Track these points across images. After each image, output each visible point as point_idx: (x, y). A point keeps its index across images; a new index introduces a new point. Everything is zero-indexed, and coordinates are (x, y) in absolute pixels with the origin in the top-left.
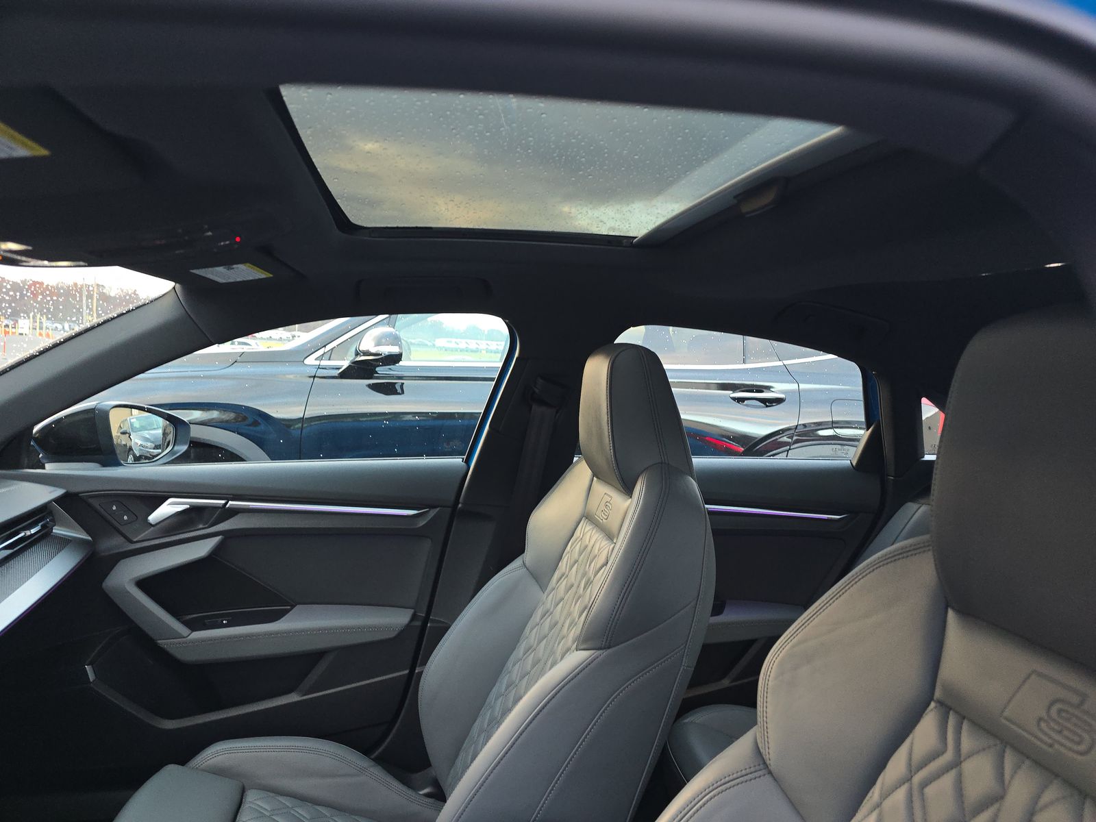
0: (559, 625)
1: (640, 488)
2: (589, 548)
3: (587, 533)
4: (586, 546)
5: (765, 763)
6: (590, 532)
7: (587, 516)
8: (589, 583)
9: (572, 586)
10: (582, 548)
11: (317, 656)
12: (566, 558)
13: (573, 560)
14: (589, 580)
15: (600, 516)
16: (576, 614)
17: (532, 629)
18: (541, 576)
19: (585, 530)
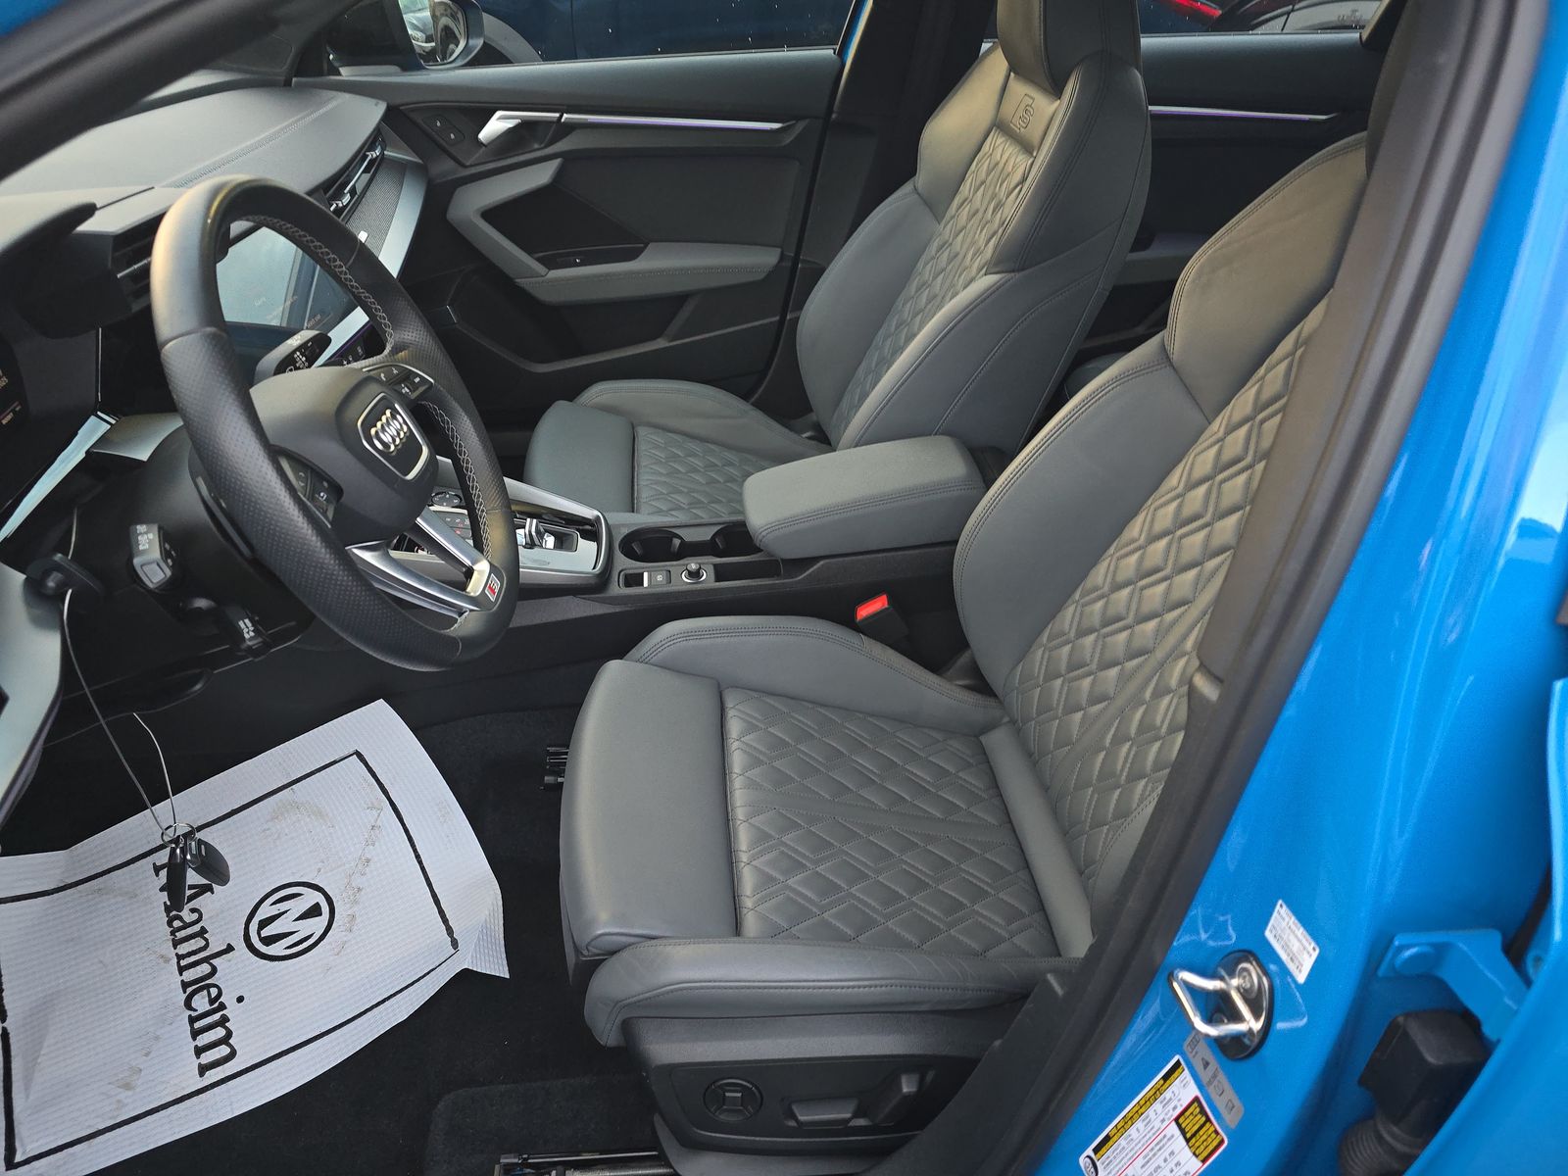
0: (960, 257)
1: (1071, 88)
2: (1001, 165)
3: (1000, 149)
4: (997, 164)
5: (1168, 357)
6: (1002, 145)
7: (999, 125)
8: (999, 206)
9: (977, 211)
10: (991, 166)
11: (680, 299)
12: (970, 180)
13: (978, 183)
14: (1000, 202)
15: (1017, 125)
16: (982, 242)
17: (926, 264)
18: (937, 204)
19: (997, 141)
